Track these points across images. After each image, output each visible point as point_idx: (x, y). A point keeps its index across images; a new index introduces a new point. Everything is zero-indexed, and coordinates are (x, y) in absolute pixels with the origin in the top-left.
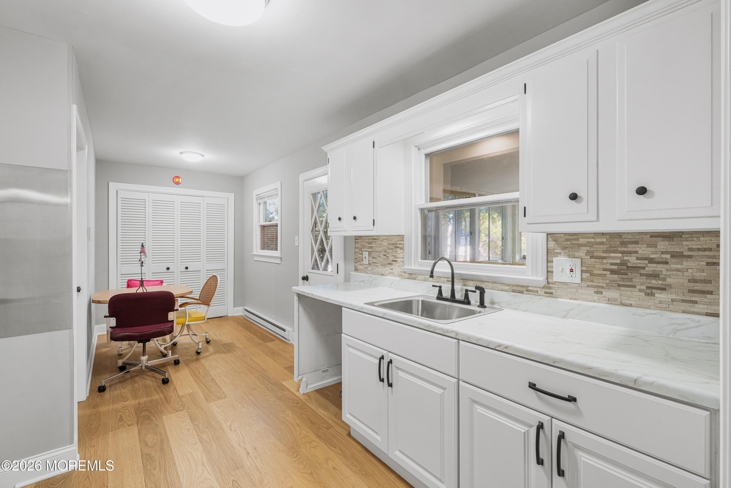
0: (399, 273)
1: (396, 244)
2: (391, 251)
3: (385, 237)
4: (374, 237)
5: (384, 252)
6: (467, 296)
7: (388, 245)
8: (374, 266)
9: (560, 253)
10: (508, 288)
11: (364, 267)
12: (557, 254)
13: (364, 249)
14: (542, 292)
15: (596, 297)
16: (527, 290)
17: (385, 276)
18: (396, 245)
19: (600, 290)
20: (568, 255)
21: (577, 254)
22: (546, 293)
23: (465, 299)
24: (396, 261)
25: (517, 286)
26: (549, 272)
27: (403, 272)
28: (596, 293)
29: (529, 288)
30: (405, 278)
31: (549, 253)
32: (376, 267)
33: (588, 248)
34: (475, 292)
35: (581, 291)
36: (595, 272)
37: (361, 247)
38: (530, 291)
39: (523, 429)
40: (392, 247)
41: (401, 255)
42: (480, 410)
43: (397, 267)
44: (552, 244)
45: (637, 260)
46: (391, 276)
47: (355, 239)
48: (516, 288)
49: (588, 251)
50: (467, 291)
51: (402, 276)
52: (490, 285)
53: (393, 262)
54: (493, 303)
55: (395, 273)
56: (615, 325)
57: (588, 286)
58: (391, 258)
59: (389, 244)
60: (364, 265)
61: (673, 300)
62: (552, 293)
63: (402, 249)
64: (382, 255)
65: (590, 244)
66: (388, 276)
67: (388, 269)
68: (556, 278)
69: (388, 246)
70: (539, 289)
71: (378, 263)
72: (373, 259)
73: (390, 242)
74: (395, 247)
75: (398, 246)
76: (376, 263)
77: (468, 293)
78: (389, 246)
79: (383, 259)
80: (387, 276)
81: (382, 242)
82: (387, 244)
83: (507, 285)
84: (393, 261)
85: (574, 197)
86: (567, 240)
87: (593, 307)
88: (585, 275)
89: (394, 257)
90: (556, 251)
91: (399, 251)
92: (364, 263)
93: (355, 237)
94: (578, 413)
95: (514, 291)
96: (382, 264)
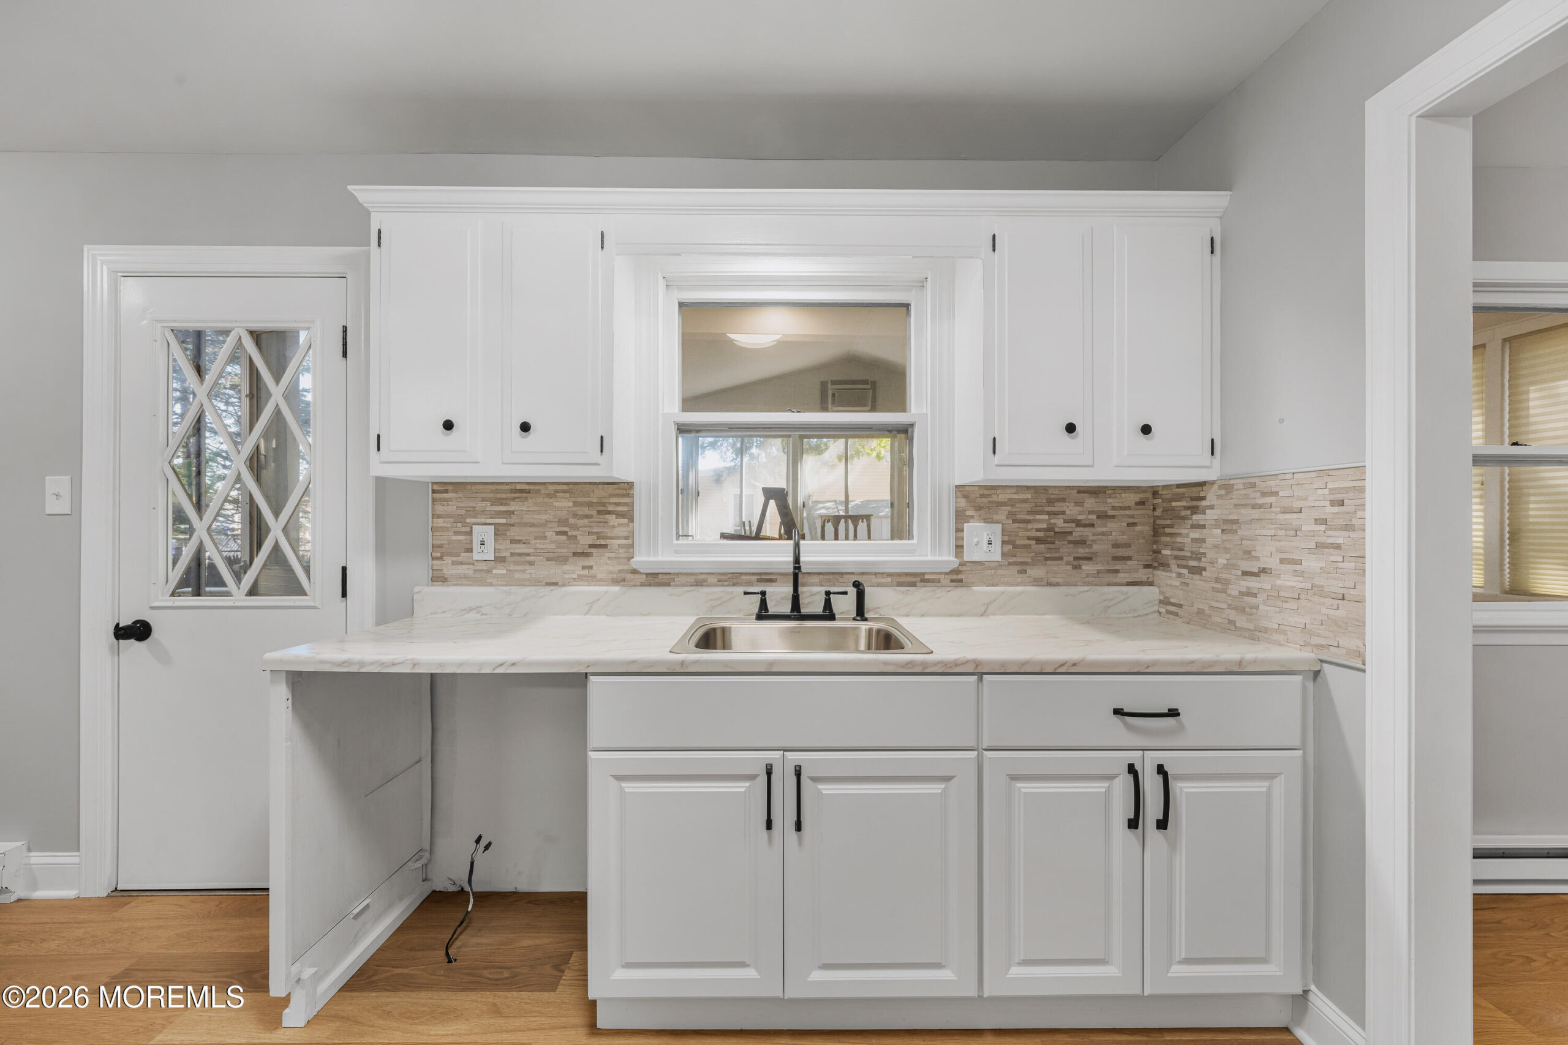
0: (615, 576)
1: (604, 504)
2: (586, 521)
3: (565, 487)
4: (518, 487)
5: (558, 526)
6: (828, 604)
7: (574, 506)
8: (516, 563)
9: (972, 517)
10: (889, 579)
11: (477, 568)
12: (970, 518)
13: (477, 518)
14: (945, 580)
15: (1019, 578)
16: (923, 580)
17: (564, 585)
18: (605, 506)
19: (1024, 567)
20: (984, 519)
21: (996, 517)
22: (952, 581)
23: (824, 610)
24: (605, 546)
25: (907, 574)
26: (959, 548)
27: (628, 573)
28: (1021, 572)
29: (927, 577)
30: (635, 586)
31: (961, 517)
32: (528, 567)
33: (1009, 508)
34: (845, 593)
35: (1001, 572)
36: (1018, 542)
37: (463, 512)
38: (928, 581)
40: (590, 513)
41: (621, 531)
43: (608, 562)
44: (963, 503)
45: (1064, 523)
46: (587, 583)
47: (434, 492)
48: (902, 579)
49: (1010, 513)
50: (828, 593)
51: (624, 580)
52: (875, 580)
53: (592, 550)
55: (599, 576)
56: (1045, 614)
57: (1010, 564)
58: (585, 540)
59: (576, 504)
60: (473, 564)
61: (1099, 572)
62: (961, 581)
63: (629, 516)
64: (550, 534)
65: (1011, 503)
66: (572, 585)
67: (574, 568)
68: (970, 555)
69: (574, 509)
70: (942, 576)
71: (535, 556)
72: (514, 546)
73: (579, 500)
74: (599, 512)
75: (610, 508)
76: (528, 555)
77: (830, 599)
78: (578, 508)
79: (552, 542)
80: (570, 586)
81: (551, 500)
82: (571, 504)
83: (888, 575)
84: (590, 546)
85: (1071, 428)
86: (982, 496)
87: (1021, 593)
88: (1007, 548)
89: (595, 537)
90: (968, 513)
91: (612, 520)
92: (476, 556)
93: (433, 483)
95: (900, 584)
96: (551, 555)
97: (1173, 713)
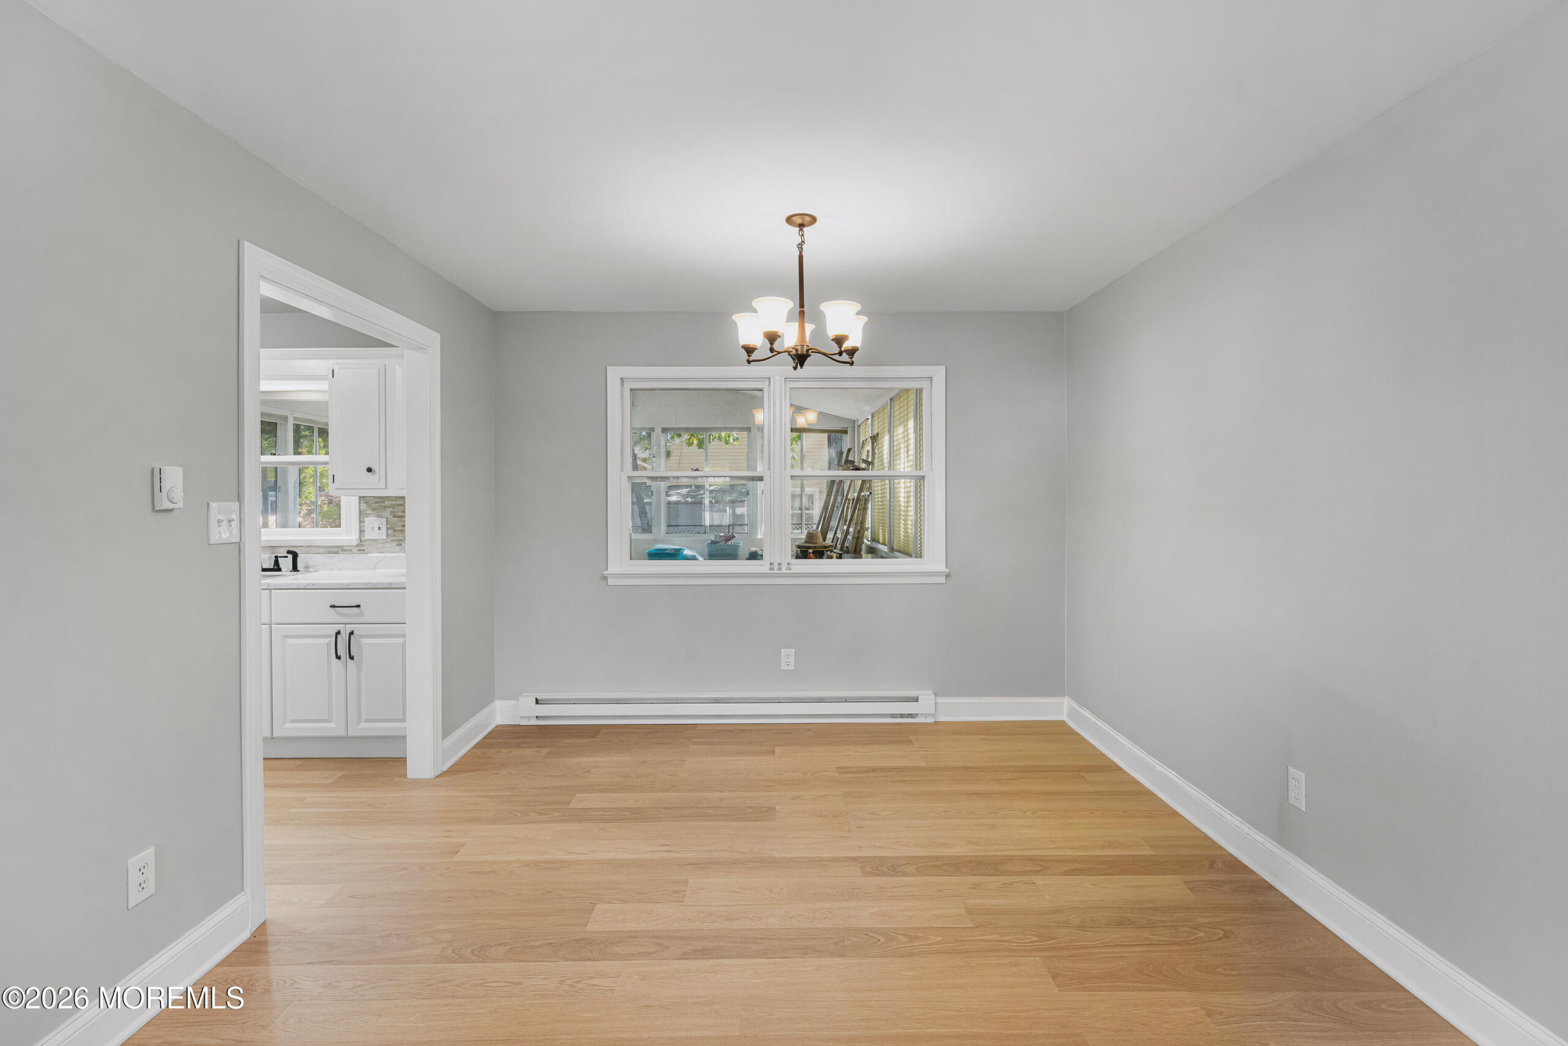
6: (277, 563)
9: (370, 514)
10: (323, 550)
12: (368, 515)
14: (355, 550)
15: (398, 549)
16: (342, 550)
19: (400, 542)
20: (377, 515)
21: (383, 514)
22: (359, 550)
23: (274, 566)
25: (333, 547)
26: (362, 531)
28: (398, 545)
29: (345, 548)
31: (362, 514)
33: (392, 509)
34: (287, 557)
35: (387, 545)
36: (396, 529)
38: (345, 550)
39: (326, 641)
42: (291, 641)
44: (364, 506)
48: (331, 550)
49: (391, 512)
50: (276, 557)
52: (304, 549)
54: (307, 567)
57: (392, 541)
62: (364, 550)
65: (393, 506)
68: (368, 536)
70: (353, 548)
77: (278, 560)
85: (369, 470)
86: (376, 502)
87: (395, 557)
88: (390, 532)
90: (367, 512)
94: (362, 614)
95: (329, 553)
97: (359, 606)
